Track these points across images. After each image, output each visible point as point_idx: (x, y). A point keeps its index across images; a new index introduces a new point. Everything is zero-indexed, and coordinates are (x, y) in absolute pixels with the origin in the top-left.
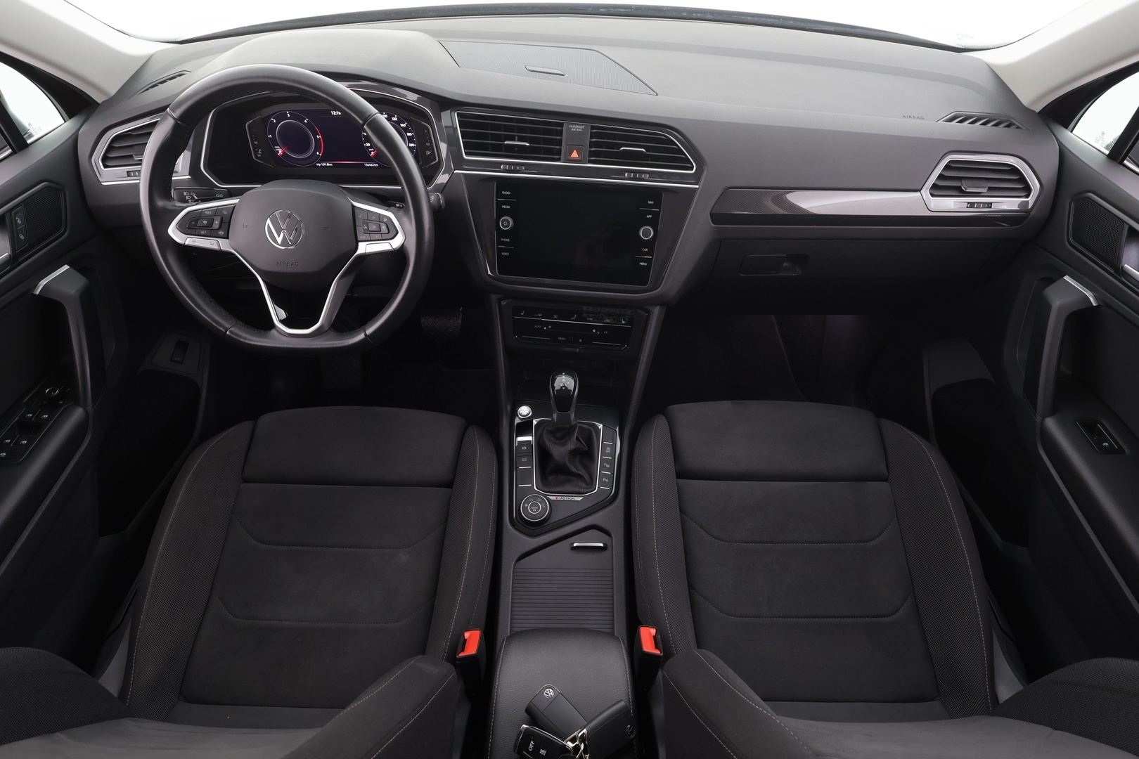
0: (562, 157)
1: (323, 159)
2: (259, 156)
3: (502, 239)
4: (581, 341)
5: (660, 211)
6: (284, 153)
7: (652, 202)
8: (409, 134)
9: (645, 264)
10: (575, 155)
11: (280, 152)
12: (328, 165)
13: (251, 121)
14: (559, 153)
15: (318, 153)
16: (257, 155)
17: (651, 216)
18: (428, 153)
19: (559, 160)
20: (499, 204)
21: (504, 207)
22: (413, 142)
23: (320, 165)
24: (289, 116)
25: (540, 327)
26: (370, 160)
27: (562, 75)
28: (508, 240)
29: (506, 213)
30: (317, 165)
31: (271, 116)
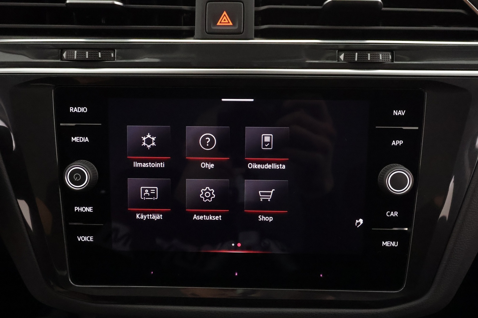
0: (198, 27)
3: (77, 209)
5: (420, 131)
7: (401, 113)
9: (393, 244)
10: (225, 21)
14: (190, 19)
17: (401, 142)
19: (190, 34)
20: (65, 135)
21: (76, 139)
28: (90, 209)
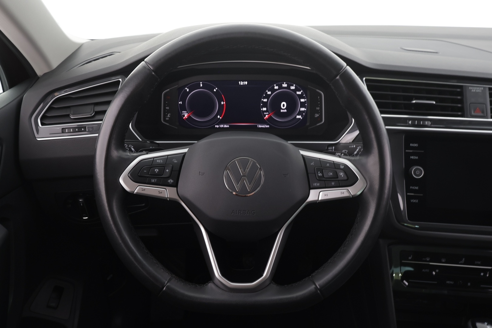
0: (466, 113)
1: (222, 122)
2: (167, 119)
3: (411, 187)
4: (469, 284)
6: (189, 117)
8: (302, 100)
10: (478, 111)
11: (186, 115)
12: (225, 126)
13: (168, 90)
14: (461, 110)
15: (219, 117)
16: (165, 118)
18: (317, 115)
20: (407, 155)
21: (413, 157)
22: (305, 107)
23: (218, 126)
24: (201, 85)
25: (428, 270)
26: (264, 122)
27: (437, 53)
28: (417, 188)
29: (415, 163)
30: (216, 126)
31: (185, 86)
